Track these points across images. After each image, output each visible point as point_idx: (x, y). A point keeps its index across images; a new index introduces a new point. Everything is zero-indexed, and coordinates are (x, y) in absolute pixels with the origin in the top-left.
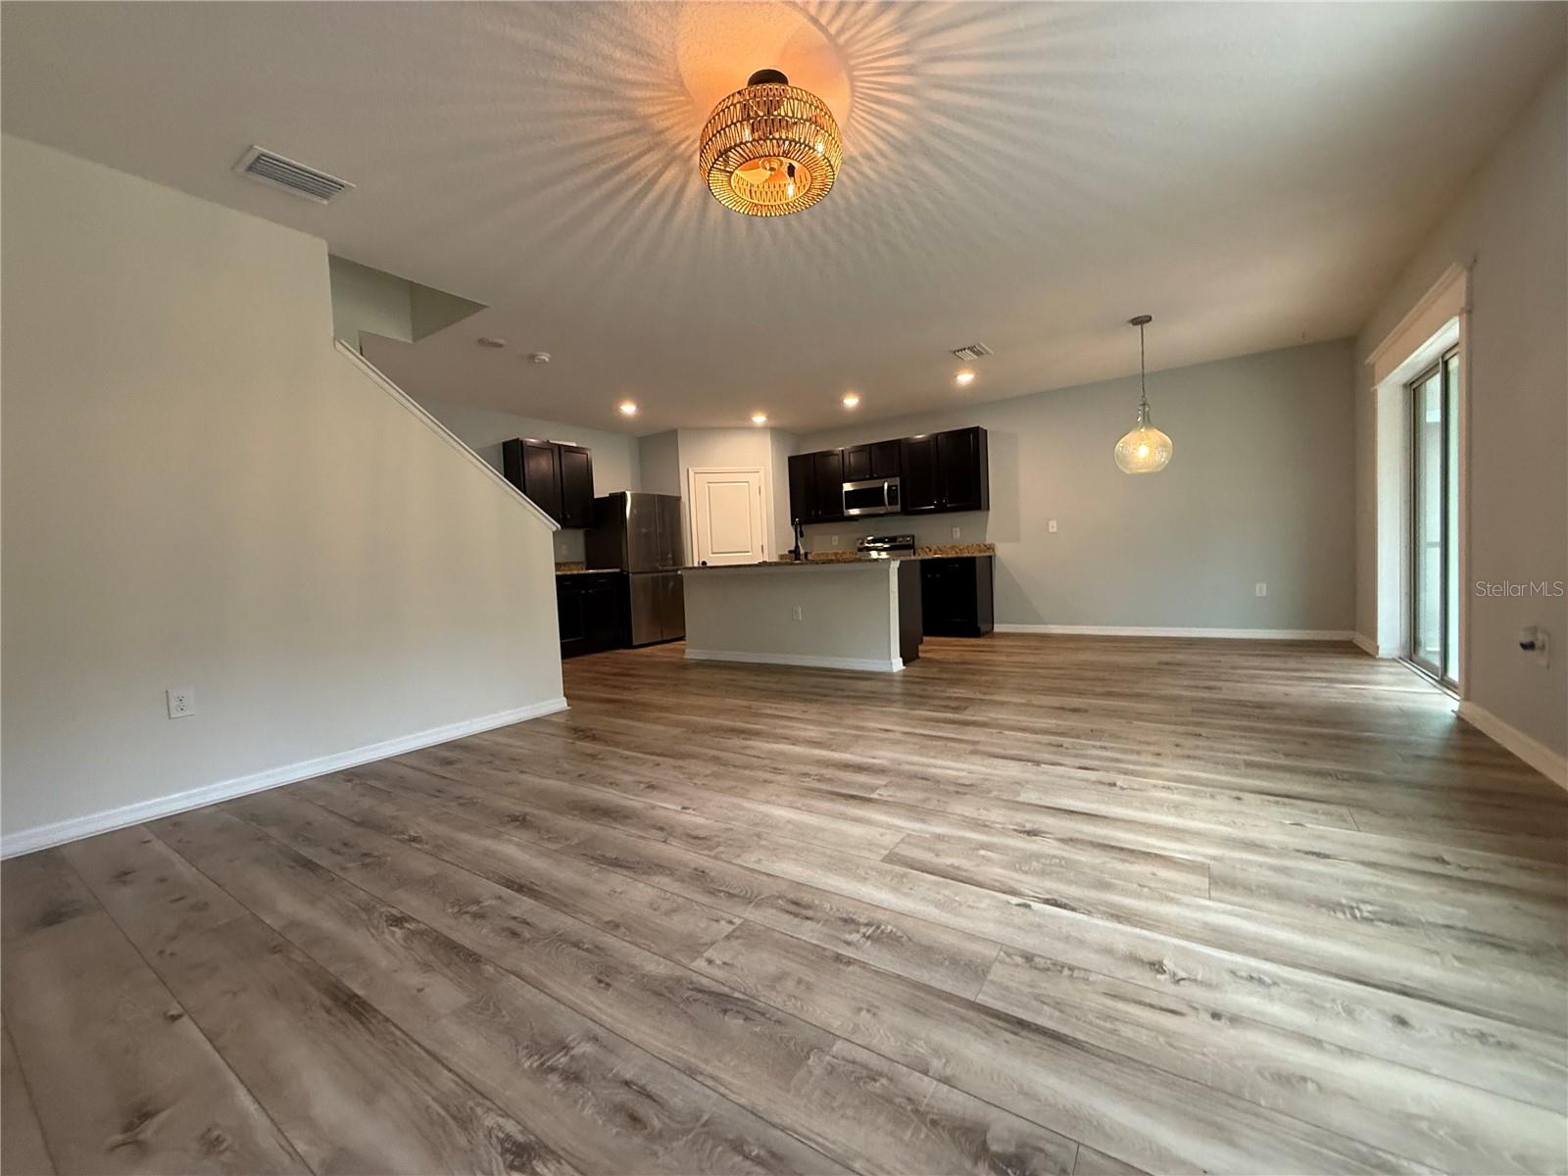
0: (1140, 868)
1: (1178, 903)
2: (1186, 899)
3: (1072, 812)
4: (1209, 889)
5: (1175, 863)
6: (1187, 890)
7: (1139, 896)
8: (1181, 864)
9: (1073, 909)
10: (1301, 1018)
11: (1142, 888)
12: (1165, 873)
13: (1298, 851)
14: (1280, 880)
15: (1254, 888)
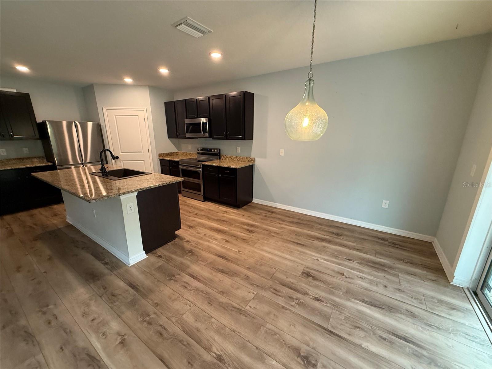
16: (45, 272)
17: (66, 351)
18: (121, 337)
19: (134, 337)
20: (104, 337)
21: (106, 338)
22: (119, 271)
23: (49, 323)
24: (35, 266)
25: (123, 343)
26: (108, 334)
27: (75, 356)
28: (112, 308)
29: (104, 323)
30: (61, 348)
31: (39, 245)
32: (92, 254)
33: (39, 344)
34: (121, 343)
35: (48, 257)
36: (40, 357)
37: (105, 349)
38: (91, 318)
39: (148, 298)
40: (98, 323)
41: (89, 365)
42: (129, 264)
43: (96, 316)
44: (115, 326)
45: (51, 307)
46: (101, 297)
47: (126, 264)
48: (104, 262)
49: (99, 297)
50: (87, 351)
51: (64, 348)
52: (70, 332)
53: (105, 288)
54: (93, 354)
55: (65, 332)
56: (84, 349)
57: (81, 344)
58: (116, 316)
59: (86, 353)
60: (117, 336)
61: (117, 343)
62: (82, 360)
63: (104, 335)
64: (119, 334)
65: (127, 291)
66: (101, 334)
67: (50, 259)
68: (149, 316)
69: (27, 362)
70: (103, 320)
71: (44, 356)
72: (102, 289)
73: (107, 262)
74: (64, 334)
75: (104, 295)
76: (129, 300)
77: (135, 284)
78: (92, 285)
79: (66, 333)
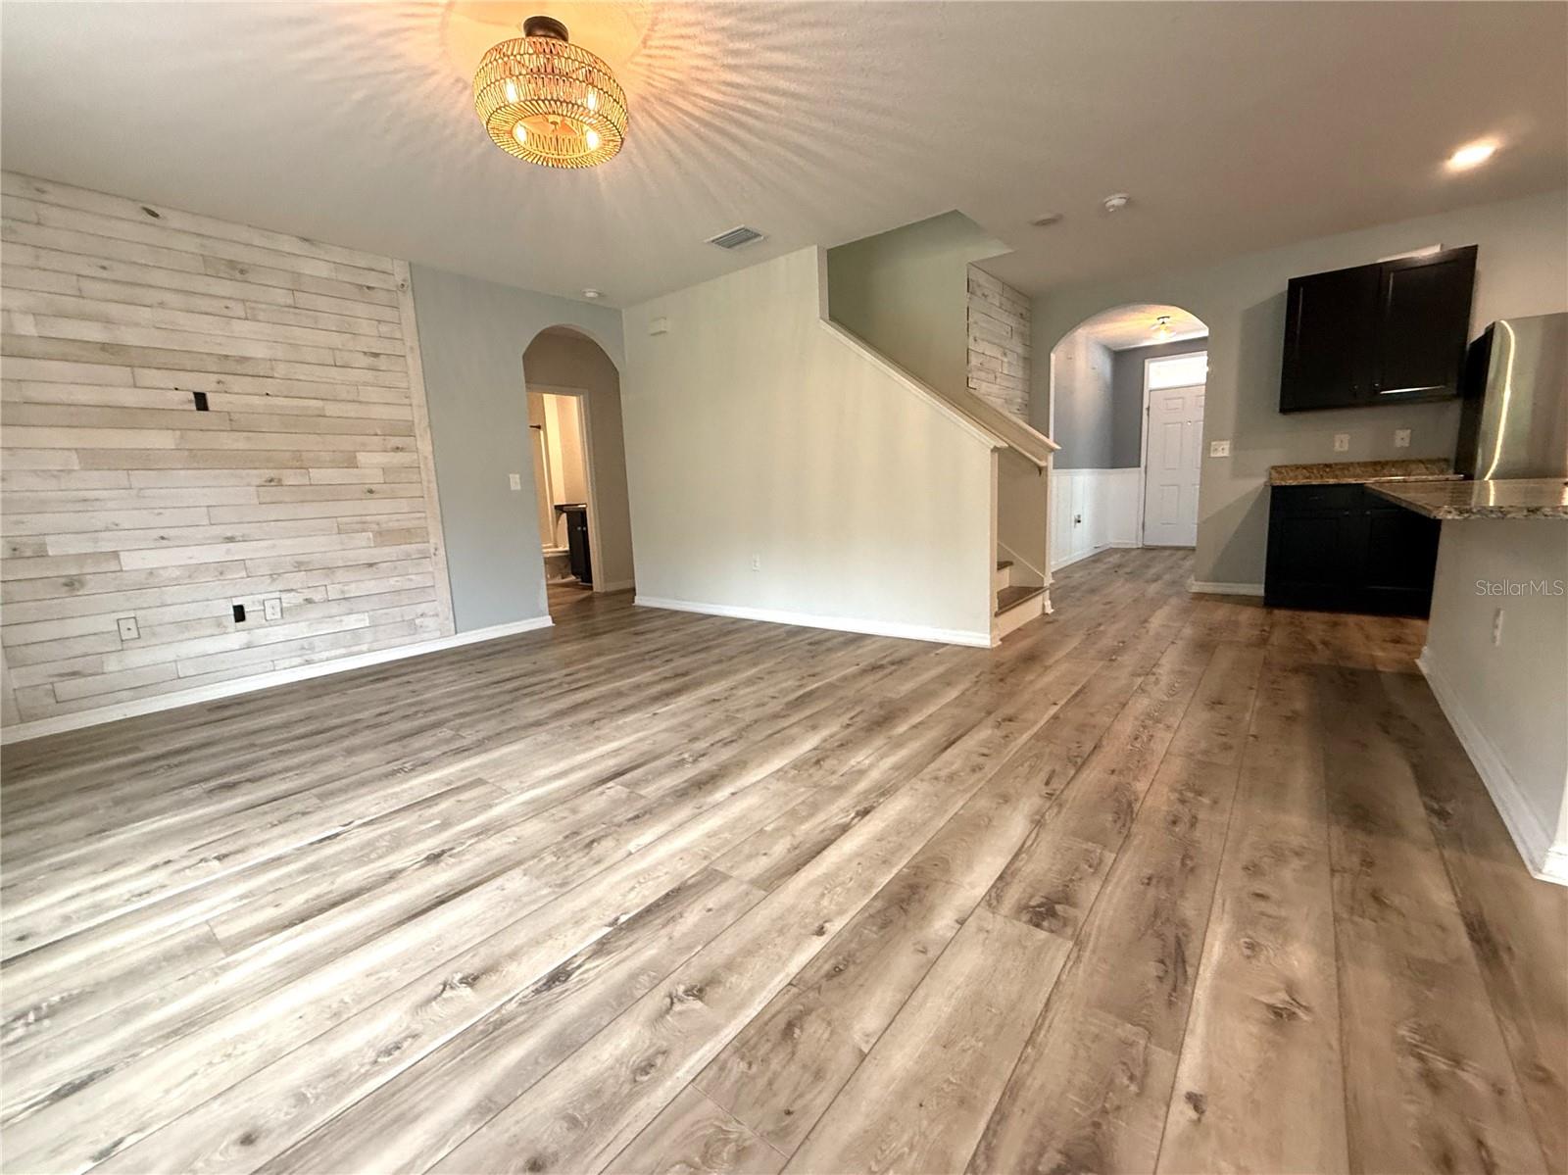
0: (296, 901)
1: (234, 900)
2: (230, 906)
3: (442, 902)
4: (212, 930)
5: (267, 931)
6: (233, 915)
7: (271, 882)
8: (261, 934)
9: (312, 844)
10: (101, 896)
11: (277, 890)
12: (269, 914)
13: (106, 1071)
14: (134, 996)
15: (164, 964)
16: (1254, 736)
17: (1152, 892)
18: (1287, 998)
19: (1331, 1047)
20: (1248, 952)
21: (1248, 957)
22: (1470, 860)
23: (1174, 823)
24: (1247, 717)
25: (1280, 1017)
26: (1262, 958)
27: (1156, 915)
28: (1337, 919)
29: (1279, 928)
30: (1150, 879)
31: (1295, 683)
32: (1414, 767)
33: (1127, 837)
34: (1277, 1012)
35: (1289, 714)
36: (1110, 857)
37: (1221, 973)
38: (1260, 887)
39: (1514, 1019)
40: (1262, 914)
41: (1162, 962)
42: (1540, 871)
43: (1275, 895)
44: (1301, 960)
45: (1206, 800)
46: (1333, 871)
47: (1527, 863)
48: (1436, 806)
49: (1327, 869)
50: (1184, 934)
51: (1154, 881)
52: (1192, 870)
53: (1368, 863)
54: (1190, 952)
55: (1183, 859)
56: (1183, 924)
57: (1188, 909)
58: (1330, 944)
59: (1180, 935)
60: (1282, 986)
61: (1266, 999)
62: (1160, 936)
63: (1251, 946)
64: (1291, 988)
65: (1443, 929)
66: (1247, 940)
67: (1291, 719)
68: (1457, 1061)
69: (1090, 845)
70: (1285, 919)
71: (1115, 860)
72: (1355, 859)
73: (1449, 814)
74: (1178, 863)
75: (1346, 875)
76: (1420, 953)
77: (1499, 938)
78: (1336, 831)
79: (1183, 864)
